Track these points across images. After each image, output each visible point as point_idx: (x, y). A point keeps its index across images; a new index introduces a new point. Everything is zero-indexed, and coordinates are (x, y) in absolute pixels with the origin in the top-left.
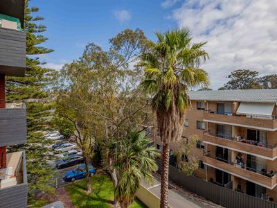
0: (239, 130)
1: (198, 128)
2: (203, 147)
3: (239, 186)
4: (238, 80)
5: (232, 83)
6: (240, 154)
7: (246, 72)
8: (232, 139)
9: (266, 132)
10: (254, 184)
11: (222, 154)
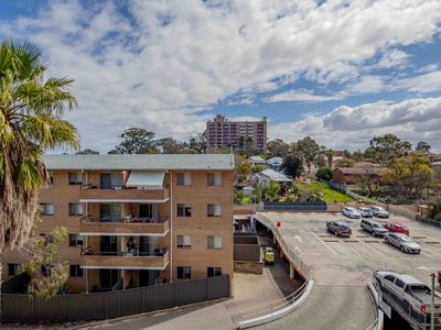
0: (130, 207)
1: (71, 214)
2: (80, 243)
4: (133, 142)
6: (131, 238)
8: (122, 221)
9: (159, 205)
10: (147, 271)
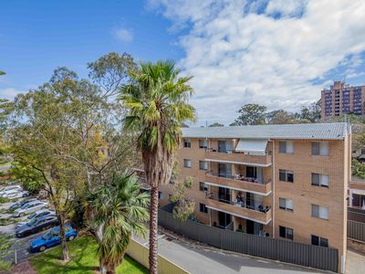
0: (239, 168)
1: (201, 169)
2: (206, 189)
3: (240, 227)
4: (248, 116)
5: (243, 118)
6: (240, 193)
7: (256, 106)
10: (253, 222)
11: (224, 195)
